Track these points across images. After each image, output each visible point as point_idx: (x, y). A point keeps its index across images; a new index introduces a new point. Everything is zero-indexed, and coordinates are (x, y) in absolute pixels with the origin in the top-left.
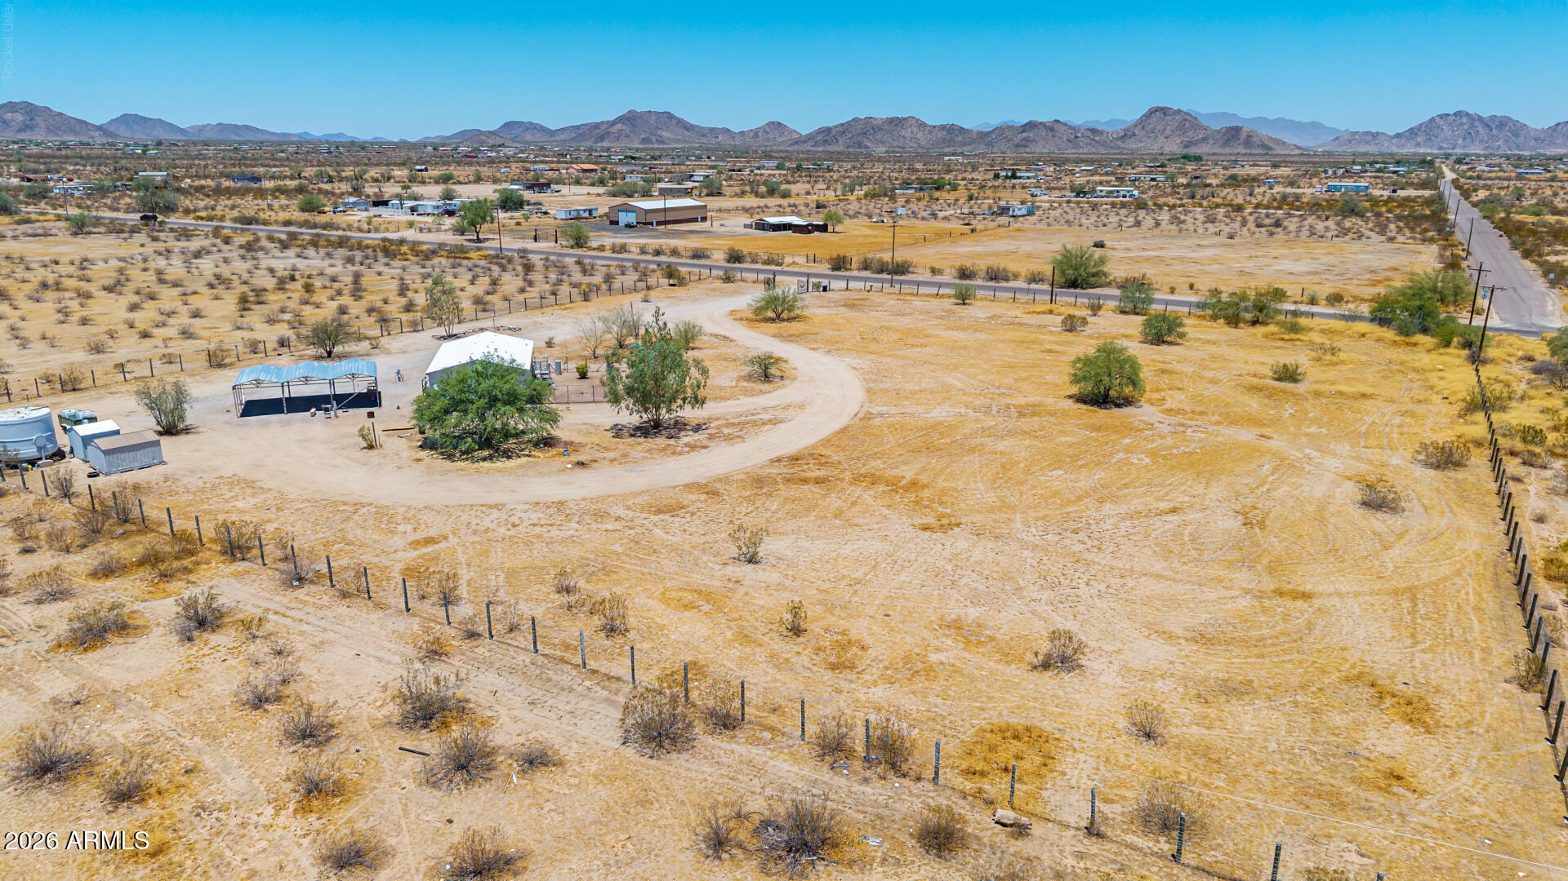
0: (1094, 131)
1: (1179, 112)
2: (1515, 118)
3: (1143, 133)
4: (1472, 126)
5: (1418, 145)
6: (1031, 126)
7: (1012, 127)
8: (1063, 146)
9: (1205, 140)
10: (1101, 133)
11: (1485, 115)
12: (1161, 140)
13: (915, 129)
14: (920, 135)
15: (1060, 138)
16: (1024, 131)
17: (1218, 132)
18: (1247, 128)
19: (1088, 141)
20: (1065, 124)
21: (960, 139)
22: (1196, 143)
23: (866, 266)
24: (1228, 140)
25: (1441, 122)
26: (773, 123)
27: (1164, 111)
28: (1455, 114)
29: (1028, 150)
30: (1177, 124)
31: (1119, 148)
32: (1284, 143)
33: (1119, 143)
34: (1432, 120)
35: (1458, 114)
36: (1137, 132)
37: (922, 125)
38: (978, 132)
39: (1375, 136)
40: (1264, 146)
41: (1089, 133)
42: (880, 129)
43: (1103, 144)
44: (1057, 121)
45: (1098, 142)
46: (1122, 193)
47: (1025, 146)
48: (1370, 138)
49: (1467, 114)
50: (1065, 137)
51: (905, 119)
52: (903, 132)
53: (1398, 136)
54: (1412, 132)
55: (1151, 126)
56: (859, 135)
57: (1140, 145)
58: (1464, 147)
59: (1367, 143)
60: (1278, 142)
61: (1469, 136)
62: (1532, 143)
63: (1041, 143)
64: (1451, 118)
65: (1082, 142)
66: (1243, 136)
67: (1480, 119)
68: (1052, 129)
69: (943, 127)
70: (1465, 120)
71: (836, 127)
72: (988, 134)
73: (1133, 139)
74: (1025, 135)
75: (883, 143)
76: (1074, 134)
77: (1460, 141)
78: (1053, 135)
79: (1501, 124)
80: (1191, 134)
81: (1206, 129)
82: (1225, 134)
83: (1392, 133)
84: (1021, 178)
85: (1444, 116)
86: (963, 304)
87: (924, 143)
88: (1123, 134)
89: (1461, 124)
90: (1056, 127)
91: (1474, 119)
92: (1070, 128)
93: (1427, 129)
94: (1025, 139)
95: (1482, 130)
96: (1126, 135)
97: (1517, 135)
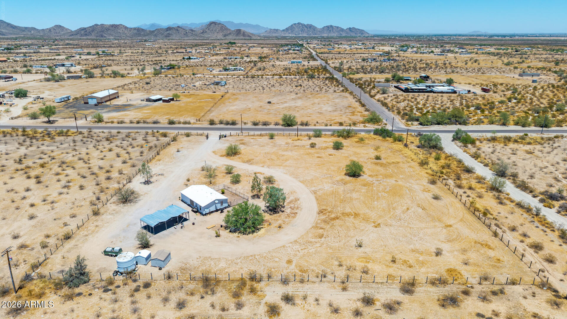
0: (192, 30)
1: (220, 24)
2: (313, 25)
3: (209, 31)
4: (303, 27)
5: (289, 33)
6: (169, 29)
7: (162, 29)
8: (183, 36)
9: (230, 34)
10: (195, 31)
11: (306, 24)
12: (216, 34)
13: (124, 30)
14: (126, 32)
15: (181, 33)
16: (167, 31)
17: (234, 31)
18: (242, 29)
19: (191, 34)
20: (182, 28)
21: (142, 33)
22: (227, 35)
23: (221, 123)
24: (237, 35)
25: (294, 26)
26: (57, 26)
27: (215, 23)
28: (298, 24)
29: (170, 38)
30: (220, 28)
31: (202, 37)
33: (201, 35)
34: (292, 25)
36: (207, 31)
37: (126, 28)
38: (149, 31)
39: (277, 30)
40: (249, 36)
41: (190, 31)
42: (109, 29)
45: (195, 35)
46: (238, 69)
47: (169, 36)
48: (275, 31)
49: (301, 24)
50: (183, 33)
51: (118, 25)
52: (119, 31)
53: (283, 30)
54: (287, 29)
55: (211, 29)
56: (100, 32)
57: (209, 35)
58: (301, 34)
59: (275, 33)
60: (252, 34)
61: (302, 31)
62: (318, 33)
63: (174, 35)
64: (297, 25)
65: (189, 34)
66: (242, 33)
68: (177, 30)
69: (135, 29)
70: (301, 25)
71: (88, 28)
72: (153, 31)
73: (206, 34)
74: (168, 32)
75: (112, 35)
76: (186, 32)
77: (300, 32)
78: (178, 33)
79: (310, 27)
80: (225, 32)
81: (229, 30)
82: (236, 32)
83: (282, 30)
84: (192, 59)
85: (295, 24)
86: (272, 138)
87: (128, 35)
88: (202, 31)
89: (300, 27)
90: (179, 29)
91: (303, 25)
92: (184, 29)
93: (291, 28)
94: (168, 34)
95: (306, 29)
96: (203, 32)
97: (314, 30)
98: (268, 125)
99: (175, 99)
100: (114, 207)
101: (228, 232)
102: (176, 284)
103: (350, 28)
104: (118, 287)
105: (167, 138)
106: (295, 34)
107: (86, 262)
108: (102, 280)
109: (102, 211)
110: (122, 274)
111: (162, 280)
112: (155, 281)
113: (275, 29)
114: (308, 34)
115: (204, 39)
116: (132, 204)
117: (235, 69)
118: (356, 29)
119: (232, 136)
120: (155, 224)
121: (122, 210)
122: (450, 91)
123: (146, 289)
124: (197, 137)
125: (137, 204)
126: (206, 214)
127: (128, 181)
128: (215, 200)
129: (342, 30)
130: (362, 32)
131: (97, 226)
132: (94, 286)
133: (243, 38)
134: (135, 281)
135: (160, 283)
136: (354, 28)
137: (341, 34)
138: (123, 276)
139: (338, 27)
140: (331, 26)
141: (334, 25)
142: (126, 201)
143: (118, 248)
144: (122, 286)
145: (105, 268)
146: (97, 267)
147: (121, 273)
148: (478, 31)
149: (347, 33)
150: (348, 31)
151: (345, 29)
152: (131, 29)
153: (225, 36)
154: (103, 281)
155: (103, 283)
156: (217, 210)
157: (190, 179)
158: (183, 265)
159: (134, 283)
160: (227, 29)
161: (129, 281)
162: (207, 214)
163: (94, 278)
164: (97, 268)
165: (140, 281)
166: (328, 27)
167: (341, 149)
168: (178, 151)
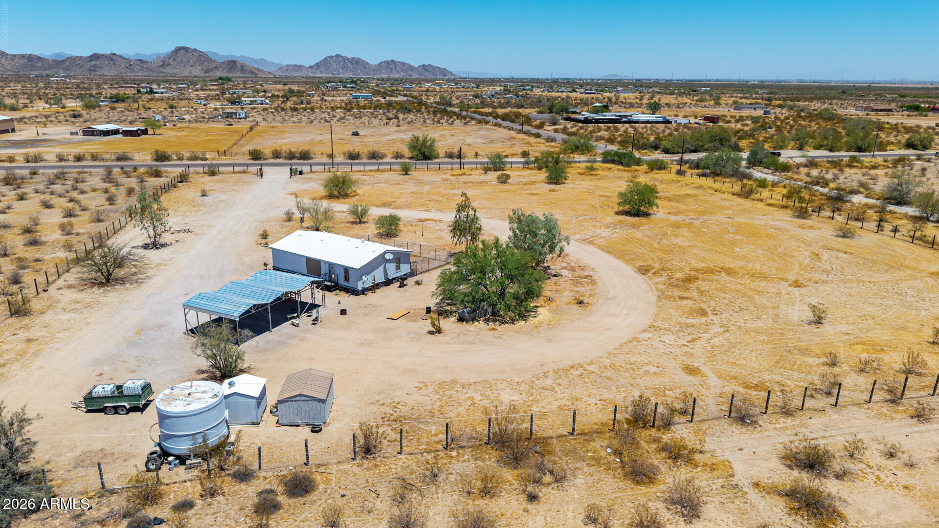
0: (141, 61)
1: (195, 50)
3: (175, 63)
4: (345, 63)
5: (321, 72)
6: (95, 57)
8: (123, 71)
9: (216, 68)
10: (147, 62)
11: (349, 57)
12: (189, 68)
14: (4, 61)
15: (119, 65)
16: (91, 60)
17: (224, 63)
18: (240, 61)
19: (139, 68)
20: (120, 56)
22: (211, 70)
23: (277, 156)
24: (230, 69)
25: (330, 60)
27: (186, 49)
29: (98, 73)
30: (196, 58)
31: (161, 72)
32: (262, 71)
33: (161, 69)
34: (326, 59)
35: (337, 56)
36: (171, 62)
37: (4, 54)
38: (54, 61)
39: (300, 67)
40: (252, 72)
41: (138, 63)
43: (151, 70)
44: (114, 54)
45: (147, 68)
46: (259, 102)
47: (96, 71)
48: (297, 68)
49: (341, 56)
50: (123, 66)
53: (311, 67)
54: (318, 66)
55: (180, 59)
57: (176, 71)
58: (343, 74)
59: (297, 71)
60: (259, 70)
61: (344, 68)
62: (372, 72)
63: (107, 69)
64: (334, 58)
65: (136, 68)
66: (239, 66)
67: (348, 59)
68: (112, 60)
70: (341, 59)
72: (62, 62)
73: (169, 67)
74: (93, 63)
76: (129, 64)
77: (341, 71)
78: (114, 64)
79: (357, 62)
80: (206, 65)
81: (214, 61)
82: (228, 65)
83: (308, 66)
84: (157, 93)
85: (331, 57)
86: (406, 174)
87: (9, 67)
88: (162, 63)
89: (340, 62)
90: (114, 57)
91: (345, 59)
92: (124, 58)
93: (325, 63)
94: (94, 66)
95: (350, 65)
96: (164, 64)
97: (365, 68)
98: (381, 158)
99: (150, 131)
100: (71, 295)
101: (454, 322)
102: (403, 468)
103: (424, 65)
104: (185, 506)
105: (162, 179)
106: (333, 74)
107: (31, 431)
108: (105, 491)
109: (36, 305)
110: (182, 460)
111: (347, 461)
112: (322, 469)
113: (295, 66)
114: (354, 74)
115: (167, 76)
116: (128, 285)
117: (251, 101)
118: (434, 68)
119: (314, 172)
120: (242, 310)
121: (102, 299)
122: (661, 120)
123: (302, 500)
124: (233, 175)
125: (144, 286)
126: (364, 292)
127: (97, 245)
128: (385, 253)
129: (412, 68)
130: (444, 71)
131: (29, 340)
132: (78, 516)
133: (242, 75)
134: (244, 476)
135: (345, 472)
136: (430, 65)
137: (410, 75)
138: (190, 467)
139: (404, 64)
140: (393, 61)
141: (397, 59)
142: (108, 281)
143: (140, 383)
144: (199, 503)
145: (102, 450)
146: (71, 450)
147: (177, 457)
148: (616, 75)
149: (420, 73)
150: (420, 69)
151: (416, 66)
152: (15, 56)
153: (207, 72)
154: (113, 492)
155: (118, 503)
156: (388, 282)
157: (268, 233)
158: (389, 410)
159: (243, 486)
160: (210, 60)
161: (219, 481)
162: (368, 289)
163: (67, 488)
164: (70, 455)
165: (262, 474)
166: (387, 62)
167: (564, 183)
168: (204, 195)
